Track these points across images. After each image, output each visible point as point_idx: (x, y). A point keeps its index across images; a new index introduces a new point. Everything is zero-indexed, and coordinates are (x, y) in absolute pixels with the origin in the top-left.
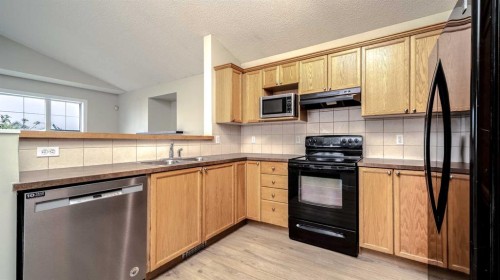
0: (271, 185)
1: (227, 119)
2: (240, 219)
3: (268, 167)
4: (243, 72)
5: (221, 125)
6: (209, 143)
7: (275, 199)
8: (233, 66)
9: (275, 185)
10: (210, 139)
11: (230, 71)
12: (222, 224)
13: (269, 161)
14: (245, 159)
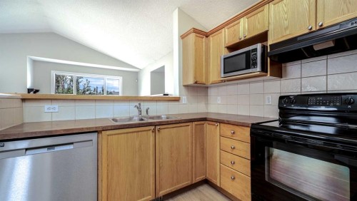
0: (230, 150)
1: (191, 82)
2: (199, 179)
3: (227, 130)
4: (207, 35)
5: (187, 86)
6: (176, 103)
7: (235, 167)
8: (196, 31)
9: (234, 152)
10: (177, 100)
11: (193, 36)
12: (178, 183)
13: (228, 123)
14: (205, 119)
